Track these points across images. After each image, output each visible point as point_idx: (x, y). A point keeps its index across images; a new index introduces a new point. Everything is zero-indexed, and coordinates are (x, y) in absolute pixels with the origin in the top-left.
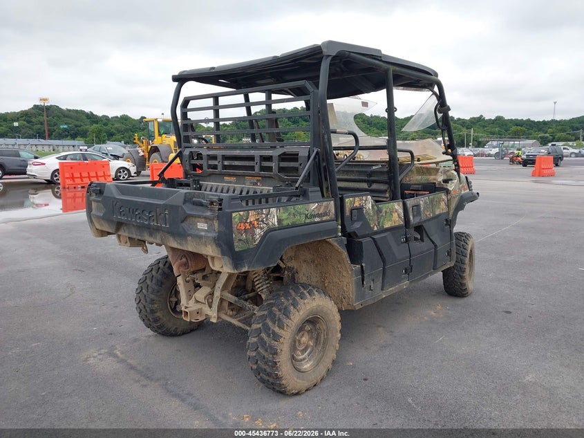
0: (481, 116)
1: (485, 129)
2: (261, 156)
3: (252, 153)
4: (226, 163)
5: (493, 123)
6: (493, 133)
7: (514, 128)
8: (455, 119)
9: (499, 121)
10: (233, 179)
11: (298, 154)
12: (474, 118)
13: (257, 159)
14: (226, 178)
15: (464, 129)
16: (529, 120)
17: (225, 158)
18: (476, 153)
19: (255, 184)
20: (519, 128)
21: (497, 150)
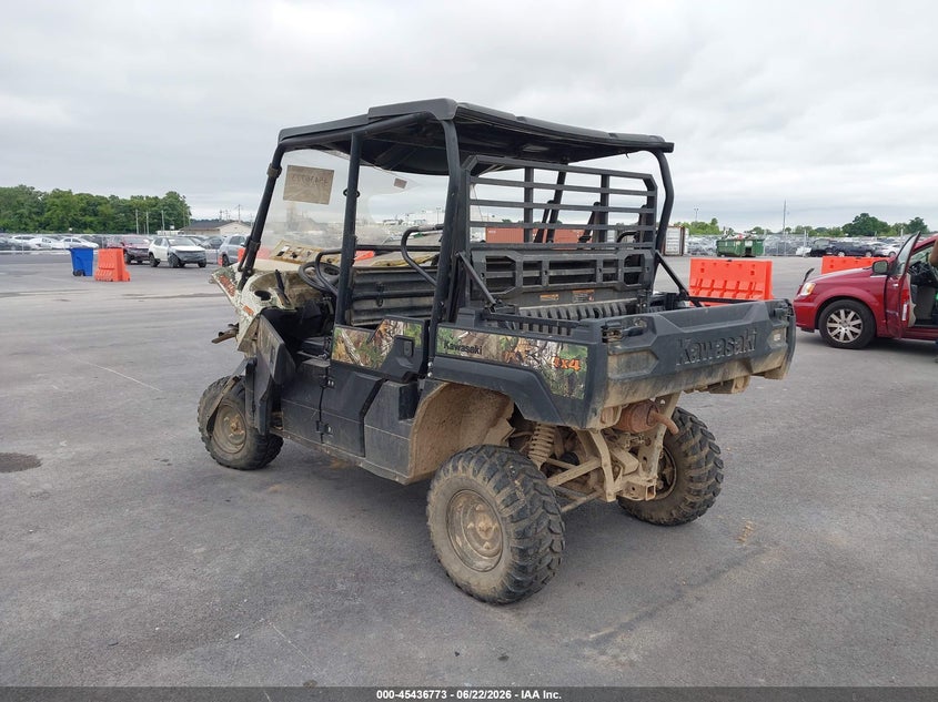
2: (603, 260)
3: (591, 256)
10: (555, 297)
13: (600, 265)
14: (543, 297)
17: (554, 265)
19: (586, 300)
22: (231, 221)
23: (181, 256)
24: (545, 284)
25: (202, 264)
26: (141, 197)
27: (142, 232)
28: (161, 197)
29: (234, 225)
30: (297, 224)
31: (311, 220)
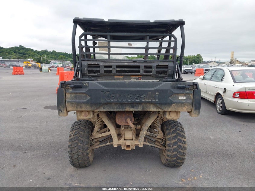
0: (46, 50)
1: (49, 56)
2: (144, 66)
4: (118, 69)
5: (52, 53)
6: (52, 58)
7: (61, 56)
8: (34, 50)
9: (54, 52)
10: (122, 77)
11: (167, 65)
12: (43, 51)
13: (142, 67)
14: (116, 77)
15: (39, 55)
16: (66, 53)
18: (50, 66)
19: (137, 79)
20: (63, 56)
21: (61, 65)
22: (212, 62)
23: (186, 71)
24: (114, 73)
25: (191, 73)
26: (191, 56)
27: (189, 65)
28: (195, 56)
29: (213, 63)
30: (233, 62)
31: (238, 61)
